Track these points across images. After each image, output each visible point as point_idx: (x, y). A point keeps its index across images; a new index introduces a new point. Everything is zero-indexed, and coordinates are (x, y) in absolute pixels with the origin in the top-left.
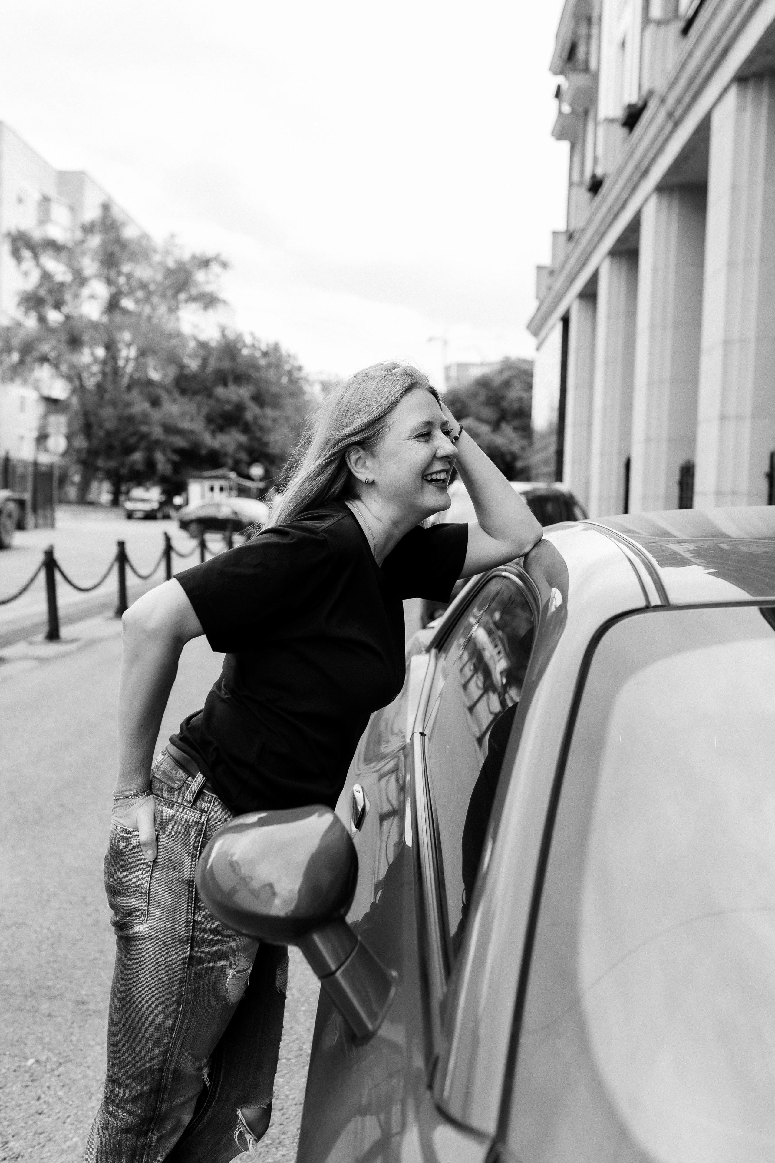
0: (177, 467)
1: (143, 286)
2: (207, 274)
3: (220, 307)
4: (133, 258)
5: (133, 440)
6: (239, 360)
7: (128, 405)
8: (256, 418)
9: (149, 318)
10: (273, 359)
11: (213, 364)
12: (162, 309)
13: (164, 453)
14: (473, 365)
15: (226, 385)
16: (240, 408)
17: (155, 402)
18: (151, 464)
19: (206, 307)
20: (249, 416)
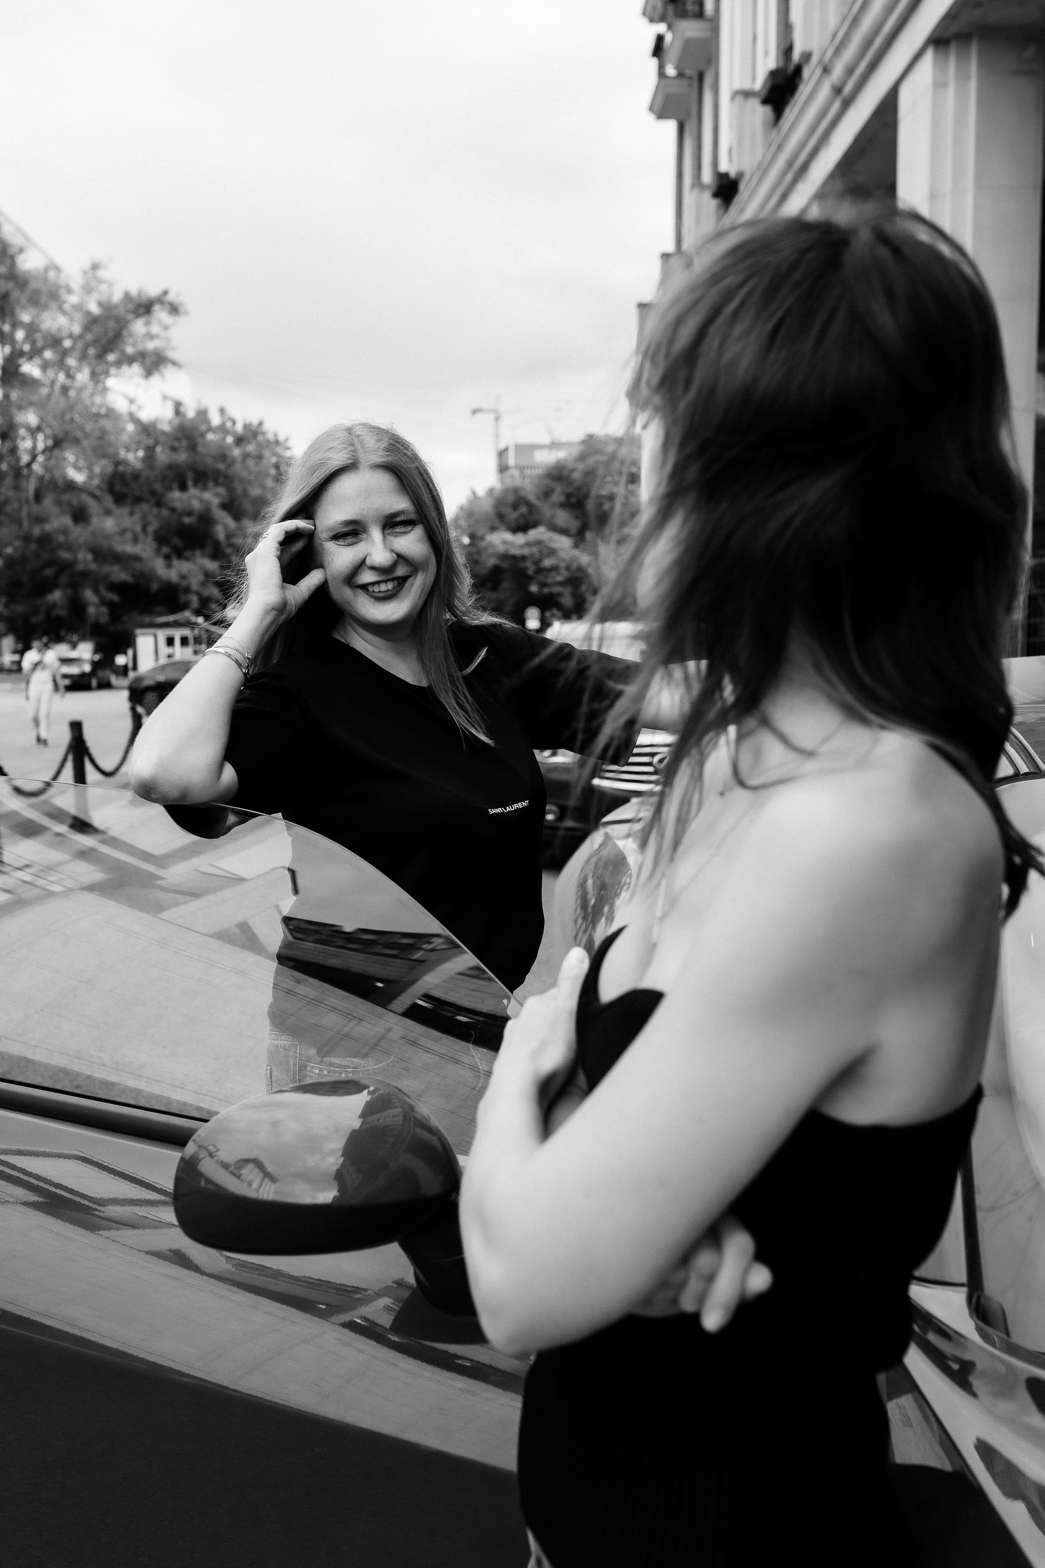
0: (115, 611)
1: (55, 342)
2: (147, 324)
3: (169, 372)
4: (36, 301)
5: (48, 572)
6: (201, 449)
7: (40, 520)
8: (230, 536)
9: (65, 389)
10: (251, 448)
11: (162, 455)
12: (83, 376)
13: (96, 591)
14: (540, 447)
15: (183, 488)
16: (206, 519)
17: (80, 516)
18: (77, 607)
19: (148, 373)
20: (220, 533)
